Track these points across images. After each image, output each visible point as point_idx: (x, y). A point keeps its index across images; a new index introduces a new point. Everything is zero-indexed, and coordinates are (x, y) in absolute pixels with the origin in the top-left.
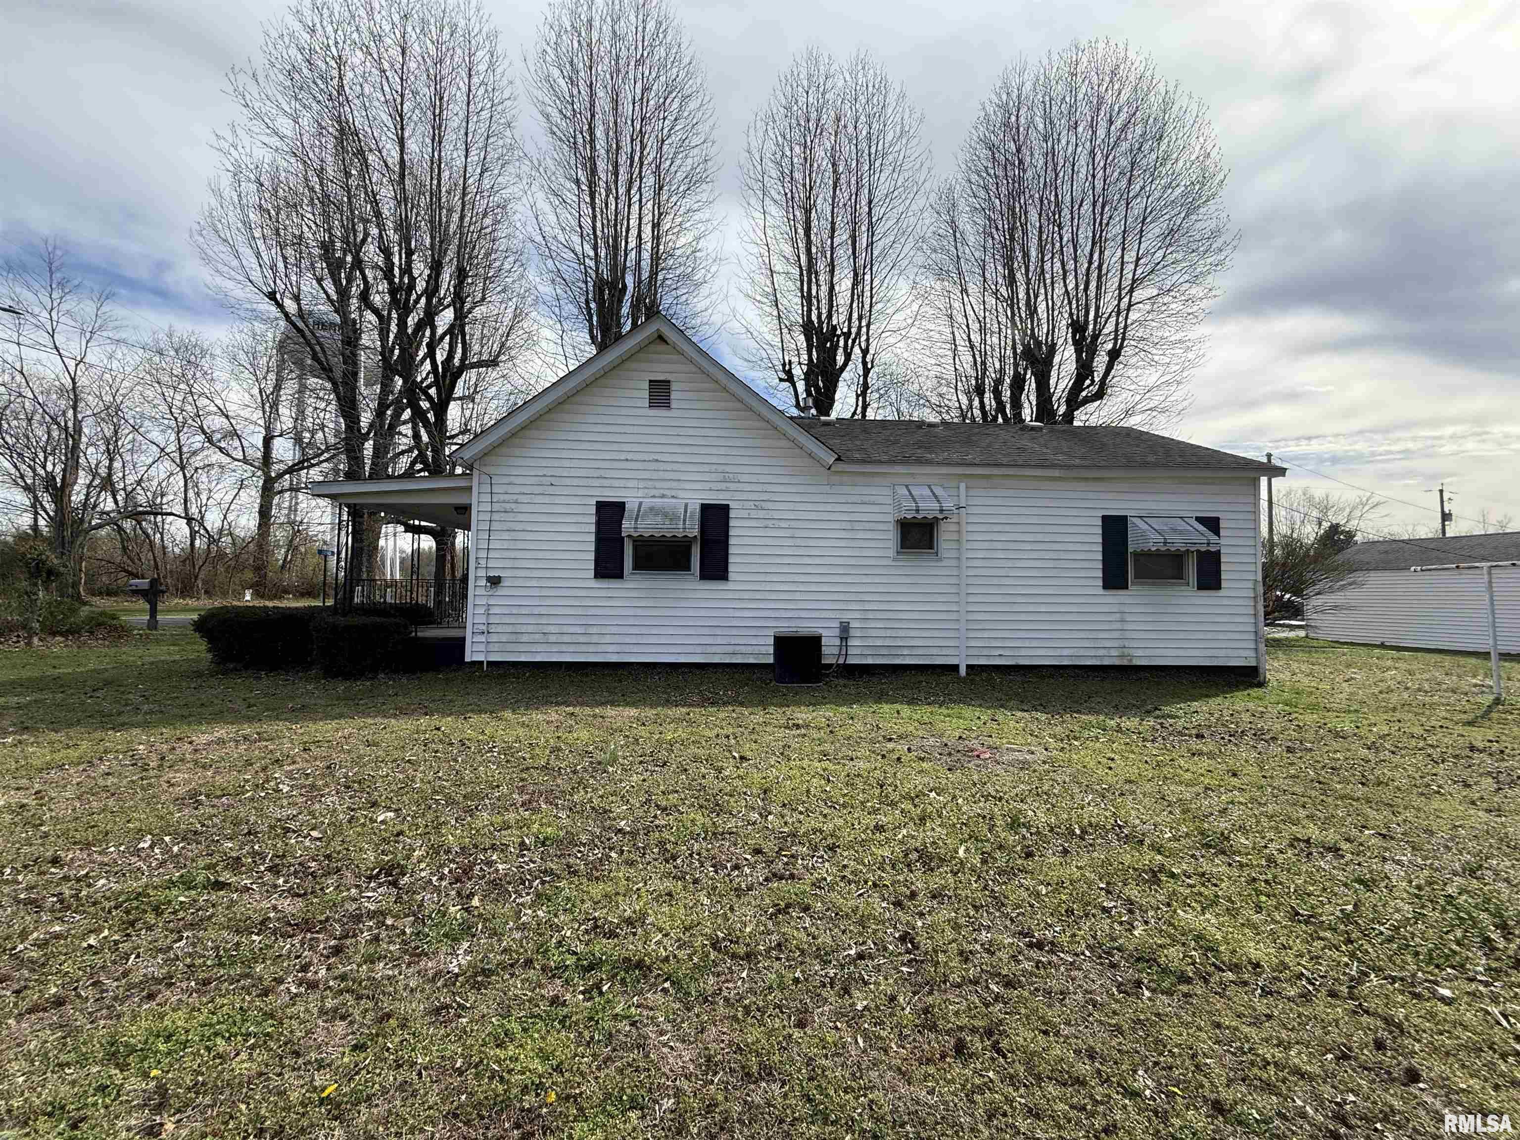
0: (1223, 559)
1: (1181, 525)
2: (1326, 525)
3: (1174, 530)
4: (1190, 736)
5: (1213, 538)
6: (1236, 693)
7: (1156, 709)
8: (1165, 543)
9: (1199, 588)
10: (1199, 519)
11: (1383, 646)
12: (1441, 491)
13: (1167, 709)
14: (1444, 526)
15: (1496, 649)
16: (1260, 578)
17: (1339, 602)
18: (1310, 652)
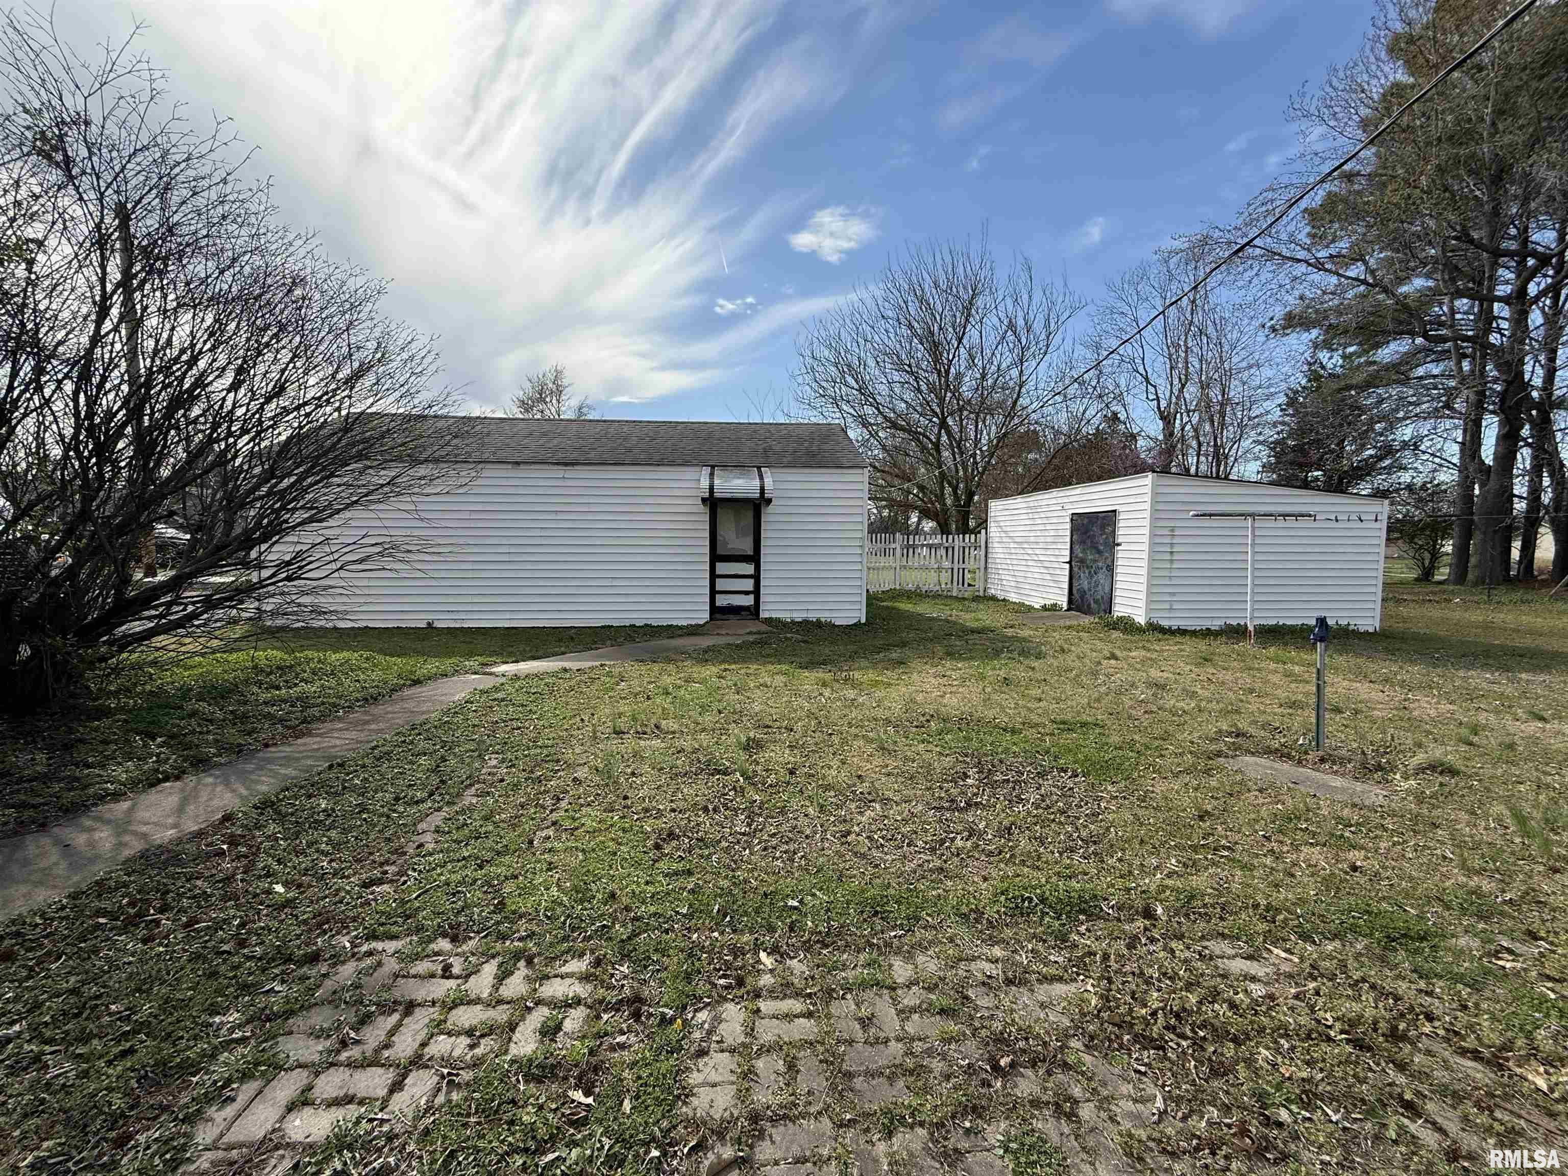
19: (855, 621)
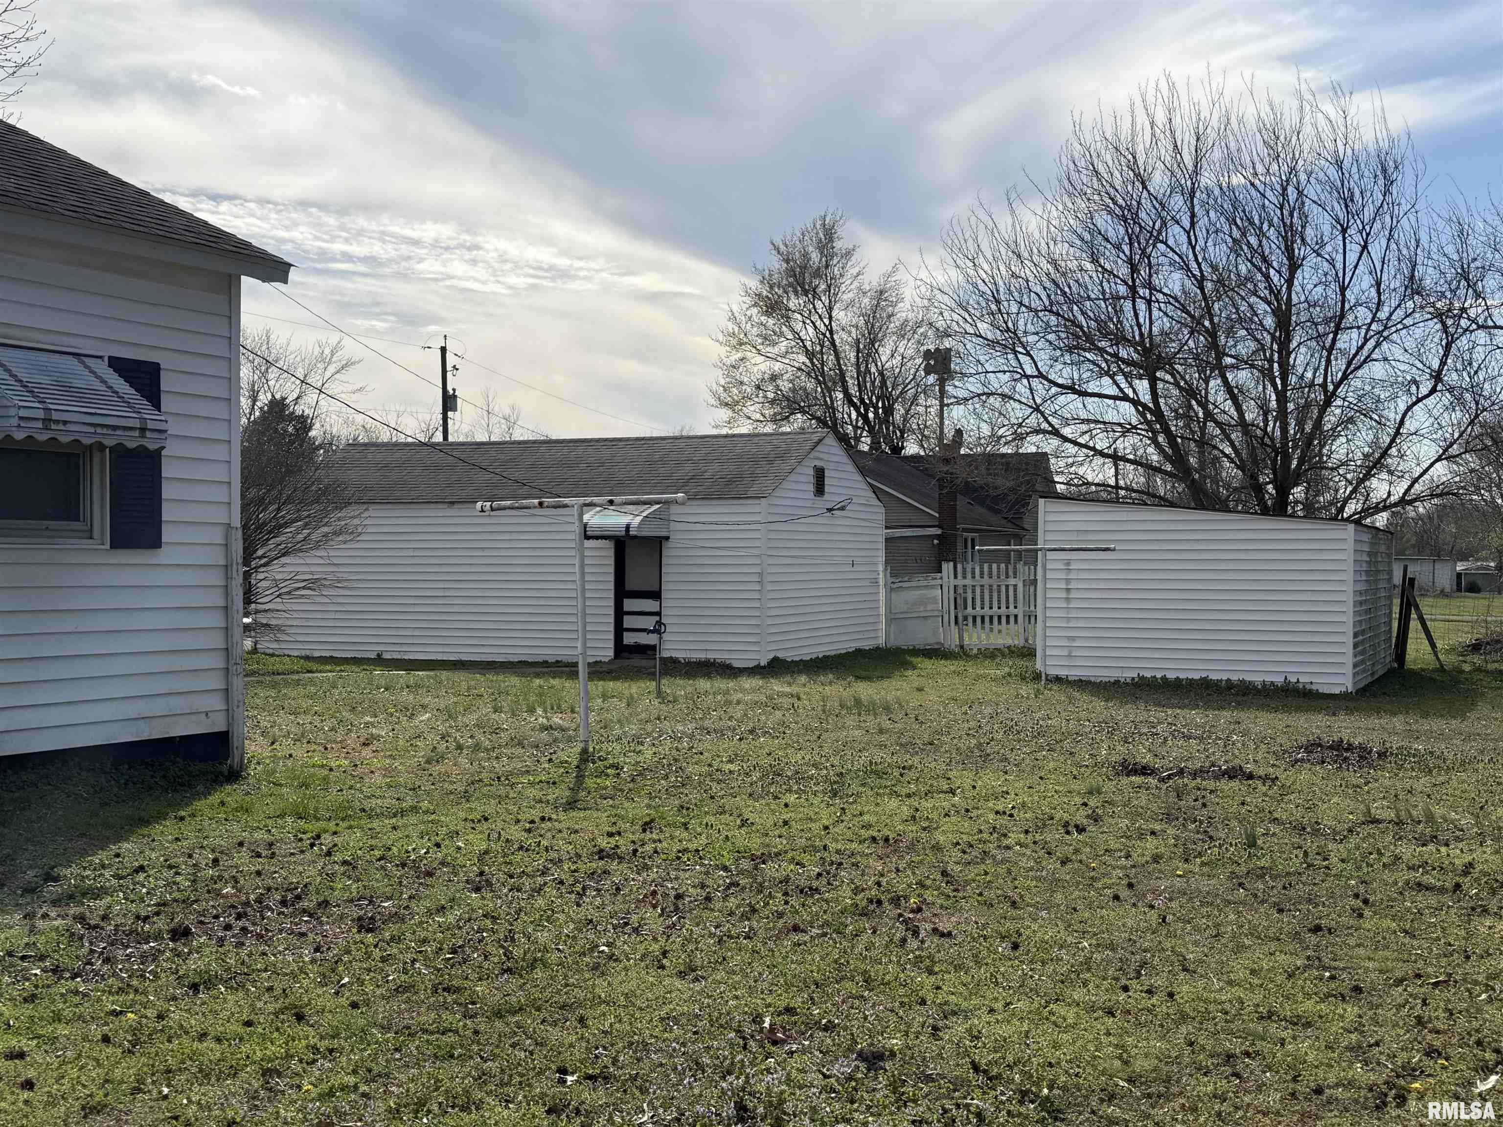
0: (167, 471)
1: (81, 378)
2: (264, 399)
3: (66, 389)
4: (158, 937)
5: (149, 413)
6: (198, 805)
7: (50, 877)
8: (47, 421)
9: (113, 546)
10: (118, 364)
11: (380, 661)
12: (443, 350)
13: (70, 873)
14: (445, 419)
15: (584, 659)
16: (237, 522)
17: (319, 571)
18: (274, 685)
19: (756, 663)
